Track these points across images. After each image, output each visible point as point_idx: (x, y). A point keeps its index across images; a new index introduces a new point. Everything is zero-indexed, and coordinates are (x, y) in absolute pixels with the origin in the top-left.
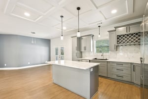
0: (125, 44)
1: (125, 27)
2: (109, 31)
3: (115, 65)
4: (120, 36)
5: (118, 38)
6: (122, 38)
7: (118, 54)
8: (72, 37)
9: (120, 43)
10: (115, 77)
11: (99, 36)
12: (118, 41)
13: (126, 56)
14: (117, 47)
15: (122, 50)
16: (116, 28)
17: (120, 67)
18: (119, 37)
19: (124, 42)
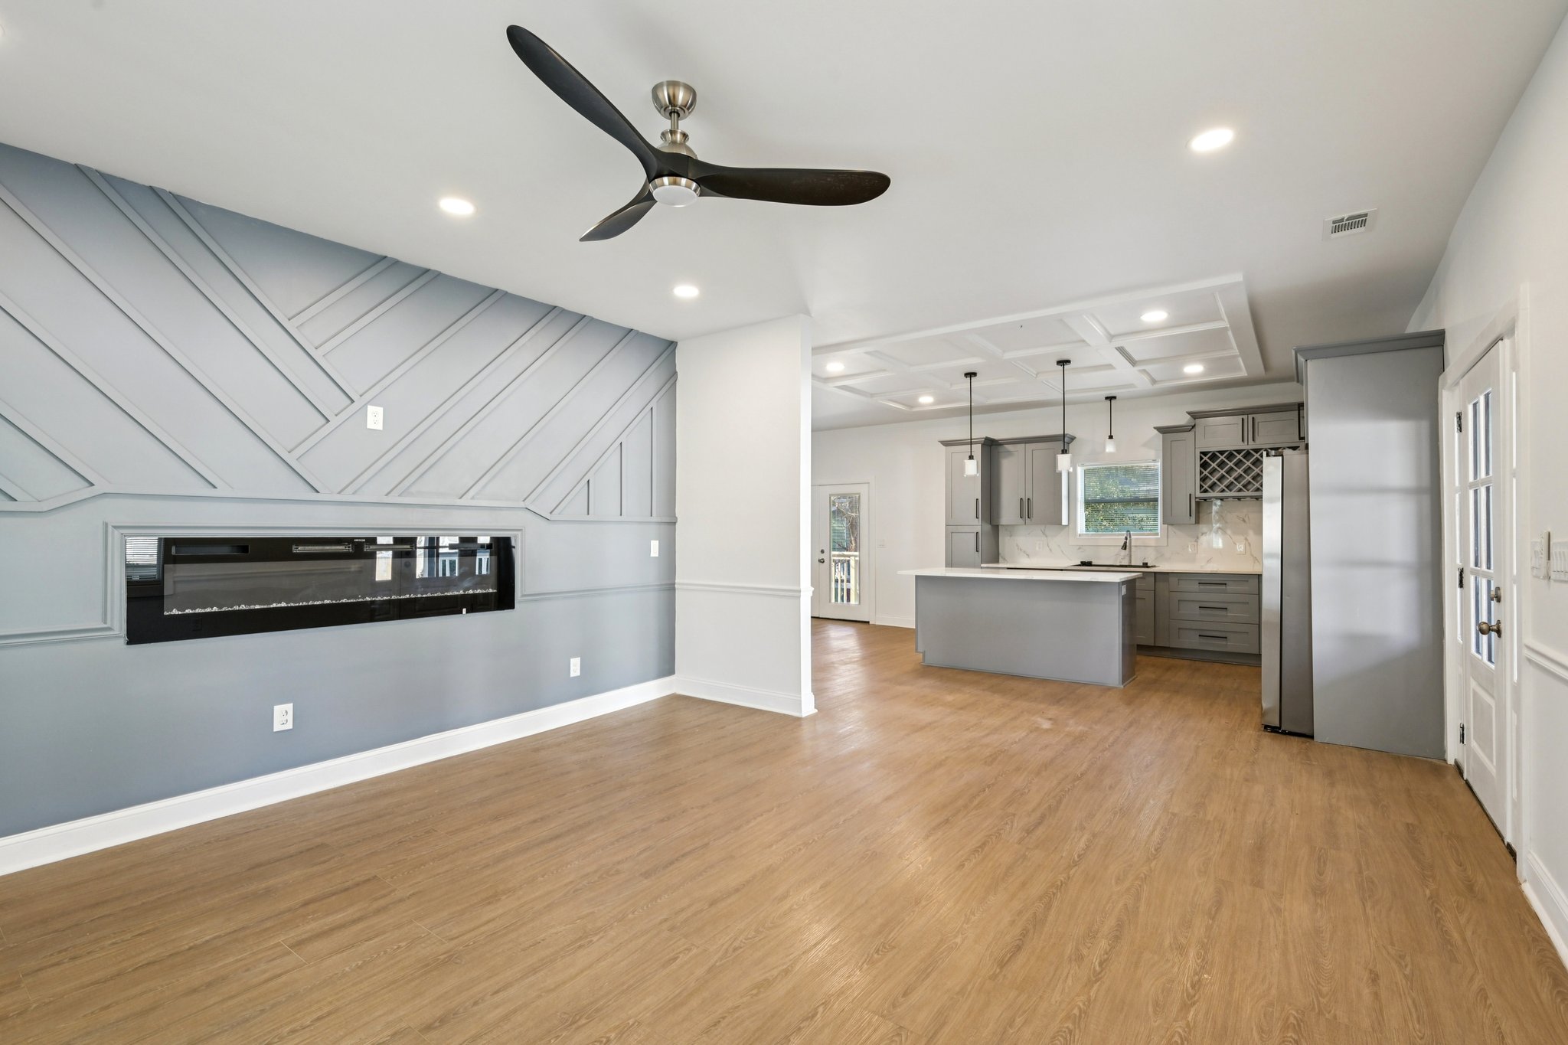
0: (1233, 494)
1: (1238, 419)
2: (1163, 430)
3: (1195, 587)
4: (1214, 457)
5: (1204, 465)
6: (1222, 464)
7: (1203, 539)
8: (946, 444)
9: (1212, 486)
10: (1191, 641)
11: (1110, 448)
12: (1203, 479)
13: (1240, 548)
14: (1199, 509)
15: (1222, 518)
16: (1195, 415)
17: (1213, 597)
18: (1208, 459)
19: (1229, 487)
